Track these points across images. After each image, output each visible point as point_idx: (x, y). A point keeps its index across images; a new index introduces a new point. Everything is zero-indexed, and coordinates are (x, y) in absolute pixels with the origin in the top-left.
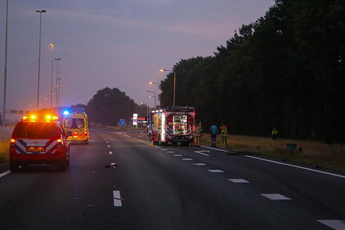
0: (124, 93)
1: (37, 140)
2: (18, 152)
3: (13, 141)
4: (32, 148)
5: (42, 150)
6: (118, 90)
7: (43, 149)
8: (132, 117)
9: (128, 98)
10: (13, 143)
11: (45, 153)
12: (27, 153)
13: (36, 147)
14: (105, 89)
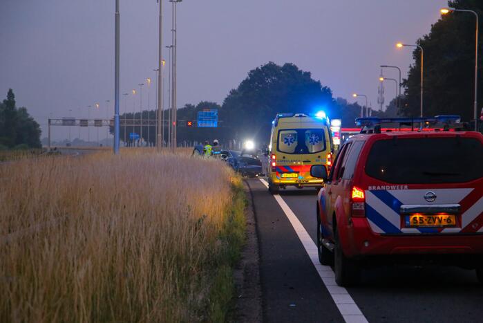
0: (308, 74)
1: (433, 192)
2: (377, 229)
3: (357, 194)
4: (418, 216)
5: (449, 220)
6: (295, 68)
7: (453, 221)
9: (317, 84)
10: (358, 200)
11: (457, 230)
12: (404, 230)
13: (431, 213)
14: (266, 66)
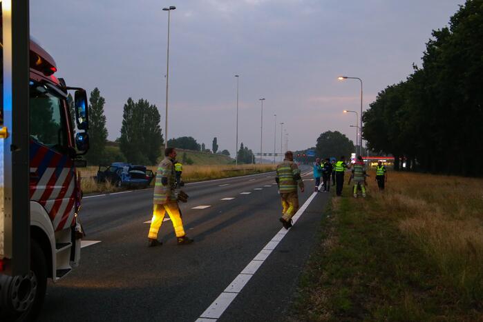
0: (344, 135)
6: (339, 133)
8: (351, 156)
9: (347, 139)
